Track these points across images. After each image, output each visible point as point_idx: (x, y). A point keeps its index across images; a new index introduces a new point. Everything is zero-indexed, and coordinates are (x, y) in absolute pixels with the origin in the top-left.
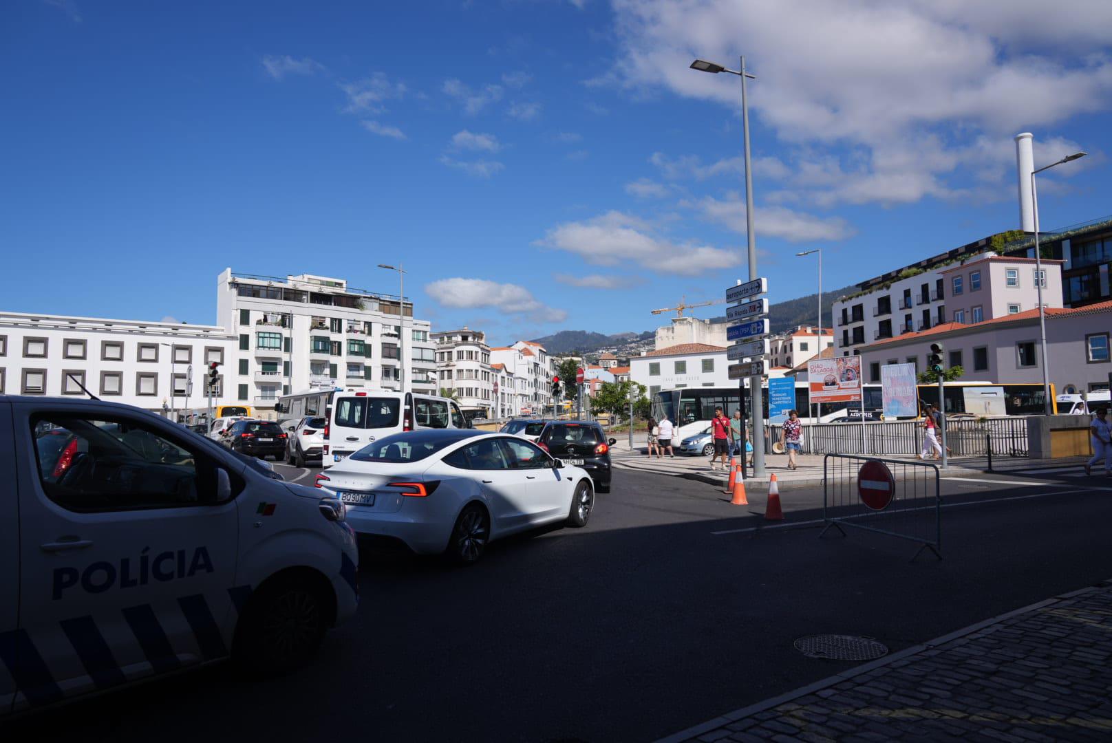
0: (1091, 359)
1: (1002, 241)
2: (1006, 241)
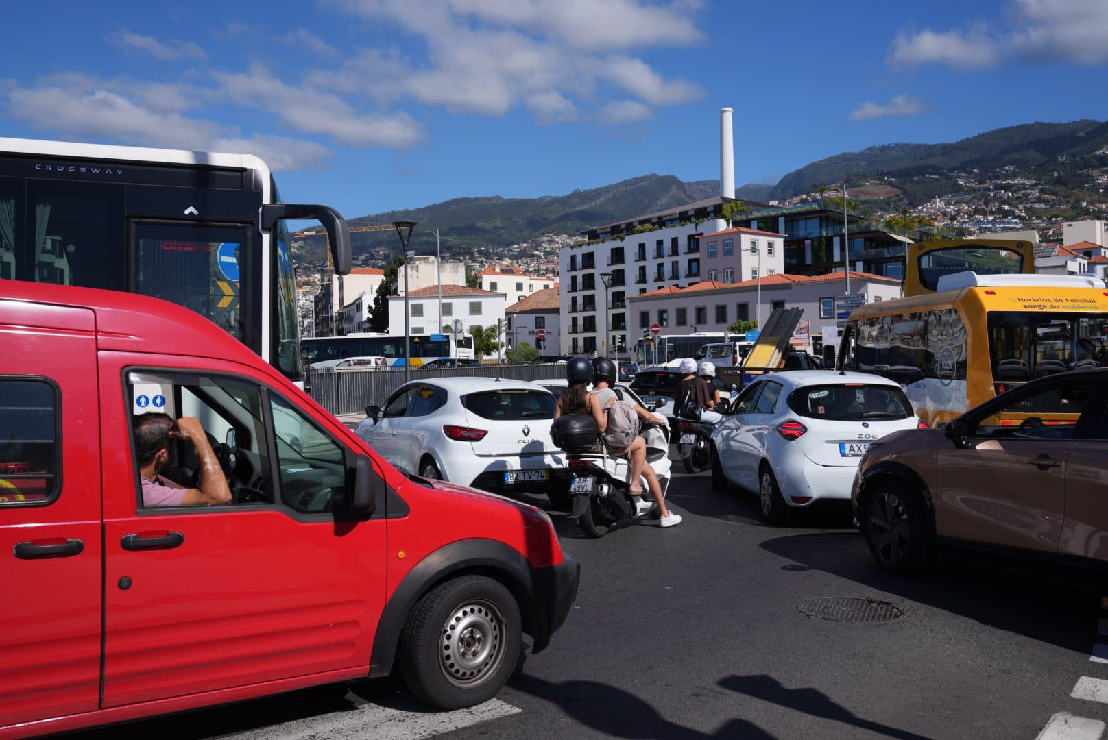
0: (822, 316)
1: (729, 210)
2: (732, 211)
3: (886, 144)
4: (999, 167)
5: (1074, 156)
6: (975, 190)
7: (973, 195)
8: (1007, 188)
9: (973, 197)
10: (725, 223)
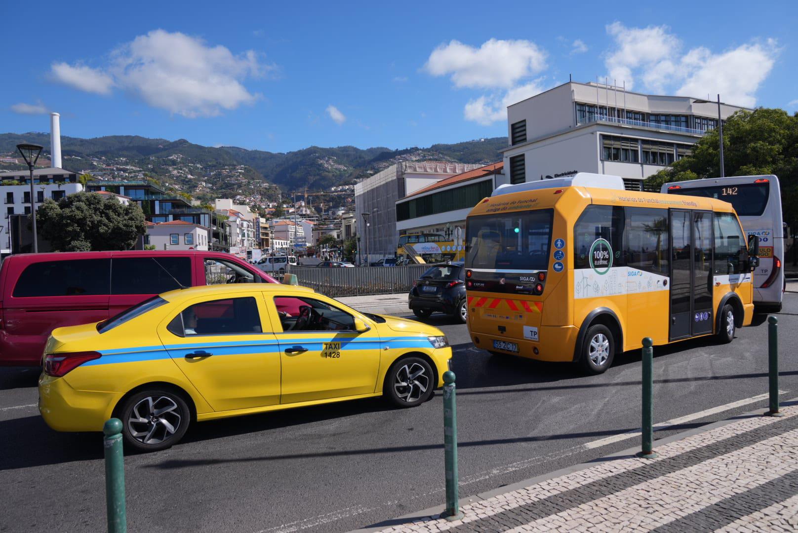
1: (83, 178)
2: (85, 179)
3: (41, 132)
4: (118, 158)
5: (158, 158)
6: (105, 169)
7: (104, 172)
8: (125, 171)
9: (104, 173)
10: (81, 186)
